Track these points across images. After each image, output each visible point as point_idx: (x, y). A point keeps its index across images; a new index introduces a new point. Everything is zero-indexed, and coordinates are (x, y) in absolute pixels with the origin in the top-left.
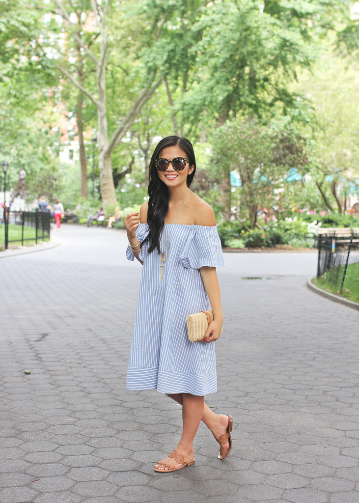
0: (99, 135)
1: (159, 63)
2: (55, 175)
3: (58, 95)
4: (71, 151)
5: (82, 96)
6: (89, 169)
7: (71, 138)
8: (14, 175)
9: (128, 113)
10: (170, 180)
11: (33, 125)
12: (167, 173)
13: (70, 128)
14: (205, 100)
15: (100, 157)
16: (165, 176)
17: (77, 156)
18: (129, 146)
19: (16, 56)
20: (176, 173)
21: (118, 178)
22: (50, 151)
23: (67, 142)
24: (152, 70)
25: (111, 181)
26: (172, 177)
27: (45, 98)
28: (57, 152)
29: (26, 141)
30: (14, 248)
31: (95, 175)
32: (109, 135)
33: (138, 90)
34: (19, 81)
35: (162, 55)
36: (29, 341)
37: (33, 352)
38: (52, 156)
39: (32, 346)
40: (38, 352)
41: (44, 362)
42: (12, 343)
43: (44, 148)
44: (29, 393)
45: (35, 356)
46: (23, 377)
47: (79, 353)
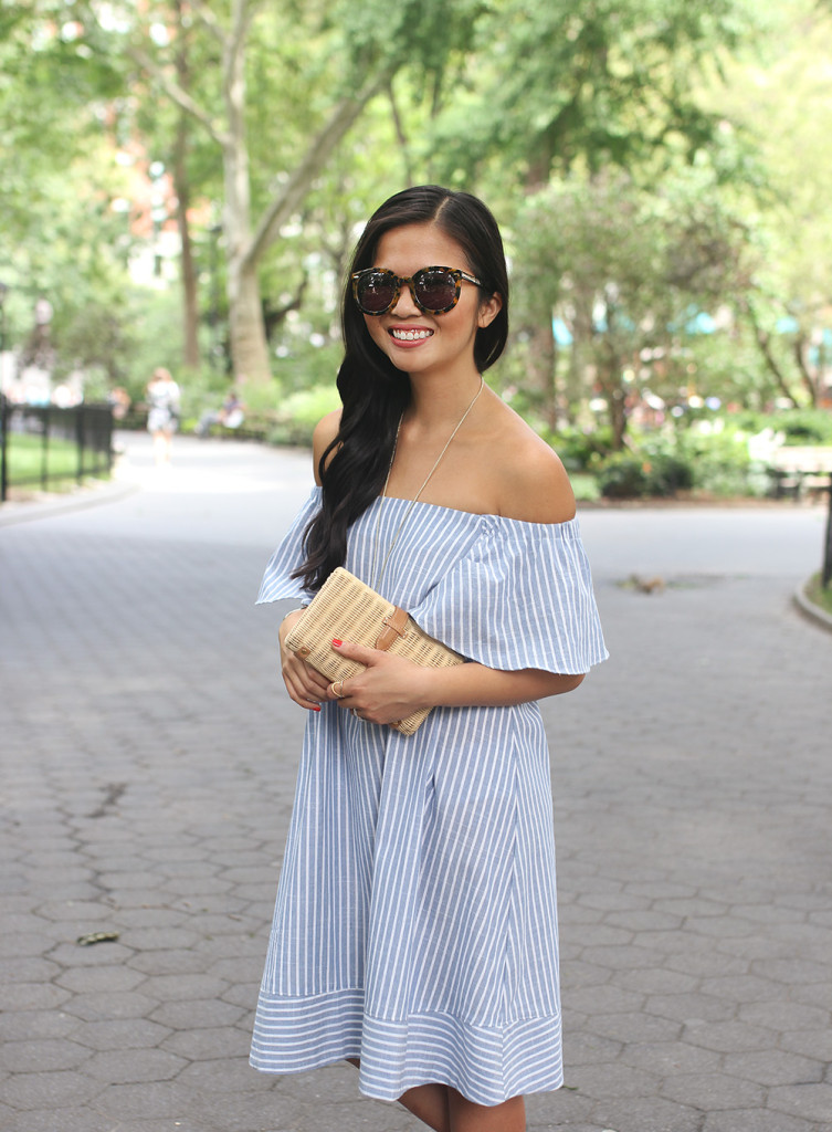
0: (229, 217)
1: (383, 34)
2: (120, 313)
3: (128, 123)
4: (159, 259)
5: (186, 124)
6: (203, 300)
7: (159, 227)
8: (23, 313)
9: (297, 164)
10: (407, 347)
11: (66, 192)
12: (393, 323)
13: (157, 199)
14: (497, 128)
15: (232, 270)
16: (390, 331)
17: (172, 270)
18: (302, 247)
19: (27, 23)
20: (423, 322)
21: (272, 320)
22: (107, 256)
23: (148, 235)
24: (364, 55)
25: (257, 329)
26: (410, 336)
27: (95, 128)
28: (124, 257)
29: (50, 232)
30: (24, 500)
31: (217, 315)
32: (254, 222)
33: (324, 107)
34: (32, 82)
35: (389, 17)
36: (71, 816)
37: (82, 865)
38: (114, 271)
39: (81, 836)
40: (97, 865)
41: (120, 908)
42: (17, 824)
43: (95, 249)
44: (76, 1069)
45: (90, 882)
46: (53, 980)
47: (225, 868)
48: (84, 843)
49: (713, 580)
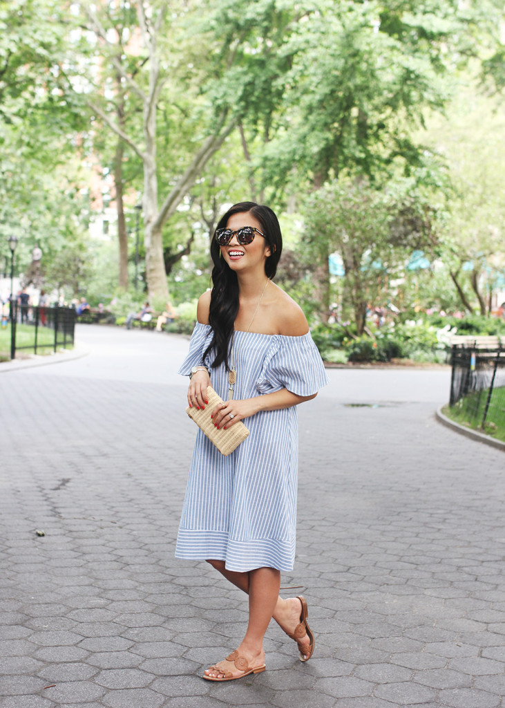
0: (145, 200)
1: (232, 100)
2: (83, 255)
3: (89, 144)
4: (106, 222)
5: (122, 146)
6: (131, 247)
7: (107, 205)
8: (25, 254)
9: (187, 170)
10: (235, 259)
11: (52, 184)
12: (230, 249)
13: (105, 189)
14: (294, 152)
15: (147, 231)
16: (229, 253)
17: (114, 230)
18: (187, 217)
19: (31, 88)
20: (241, 248)
21: (171, 261)
22: (76, 222)
23: (100, 210)
24: (222, 110)
25: (161, 265)
27: (70, 148)
28: (86, 223)
29: (42, 207)
30: (24, 358)
31: (139, 257)
32: (160, 202)
33: (201, 139)
34: (33, 123)
35: (236, 89)
36: (44, 489)
37: (48, 505)
38: (79, 229)
39: (48, 496)
40: (55, 505)
41: (64, 519)
42: (19, 491)
43: (68, 217)
44: (42, 563)
45: (51, 510)
46: (33, 539)
47: (113, 507)
48: (49, 498)
49: (397, 404)
